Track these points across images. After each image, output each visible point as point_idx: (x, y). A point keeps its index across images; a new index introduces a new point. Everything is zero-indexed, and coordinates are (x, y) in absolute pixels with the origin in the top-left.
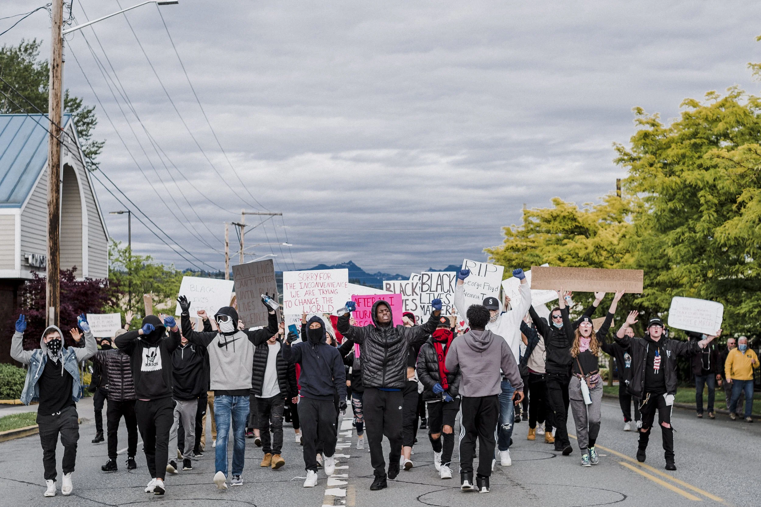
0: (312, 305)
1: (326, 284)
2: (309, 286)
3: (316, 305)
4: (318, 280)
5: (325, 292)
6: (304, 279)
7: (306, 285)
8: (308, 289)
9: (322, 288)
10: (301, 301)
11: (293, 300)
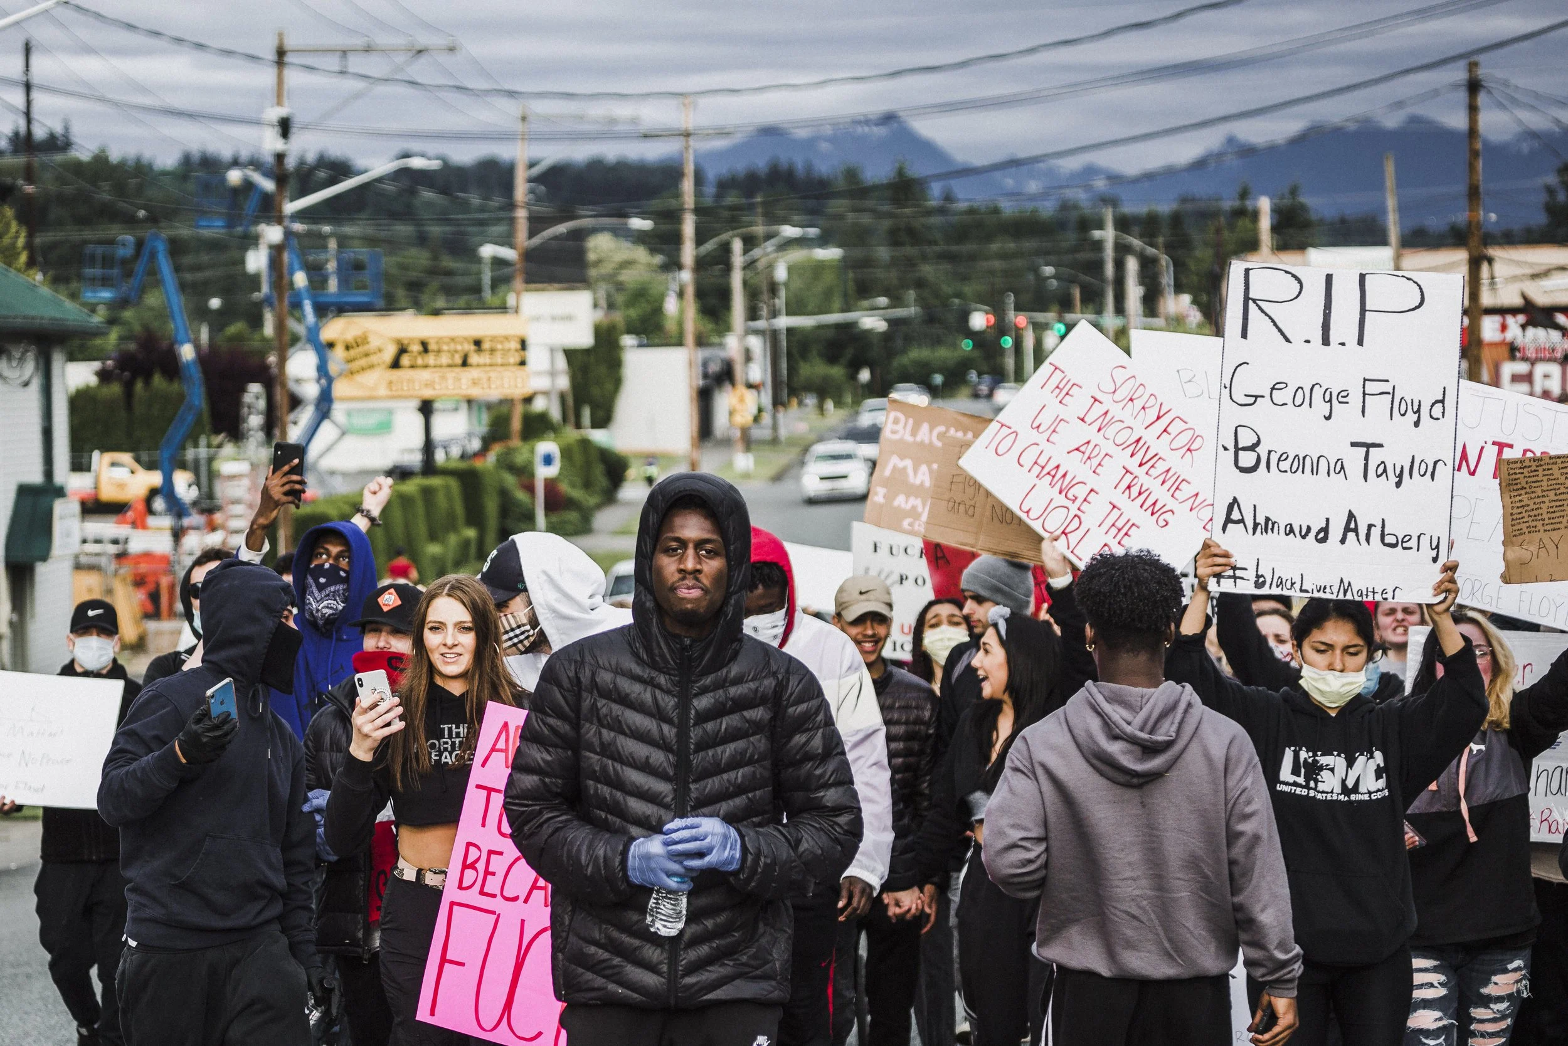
0: (1061, 500)
1: (1161, 467)
2: (1110, 432)
3: (1074, 511)
4: (1149, 436)
5: (1135, 491)
6: (1117, 397)
7: (1105, 422)
8: (1097, 438)
9: (1138, 471)
10: (1042, 461)
11: (1028, 435)
